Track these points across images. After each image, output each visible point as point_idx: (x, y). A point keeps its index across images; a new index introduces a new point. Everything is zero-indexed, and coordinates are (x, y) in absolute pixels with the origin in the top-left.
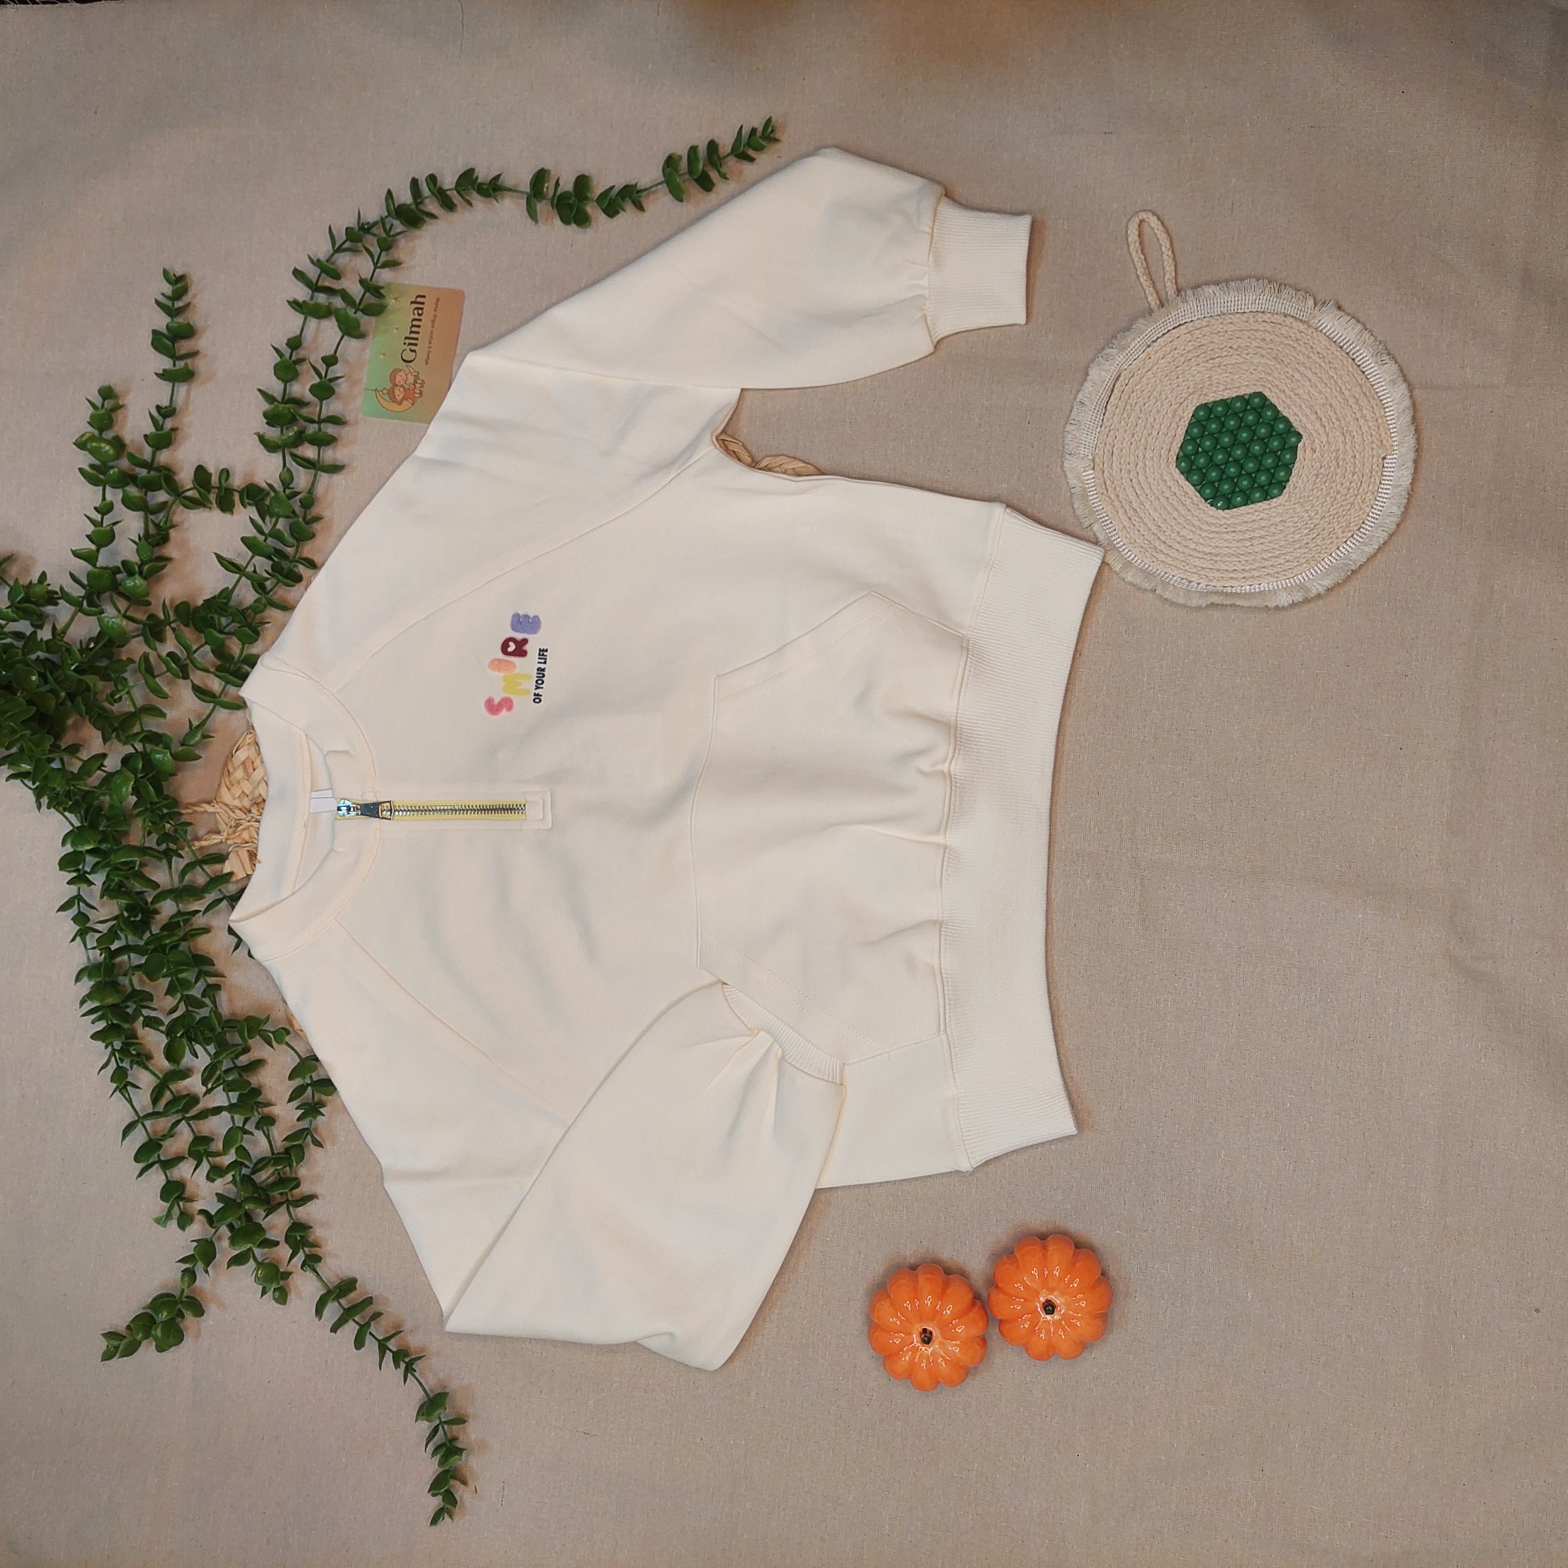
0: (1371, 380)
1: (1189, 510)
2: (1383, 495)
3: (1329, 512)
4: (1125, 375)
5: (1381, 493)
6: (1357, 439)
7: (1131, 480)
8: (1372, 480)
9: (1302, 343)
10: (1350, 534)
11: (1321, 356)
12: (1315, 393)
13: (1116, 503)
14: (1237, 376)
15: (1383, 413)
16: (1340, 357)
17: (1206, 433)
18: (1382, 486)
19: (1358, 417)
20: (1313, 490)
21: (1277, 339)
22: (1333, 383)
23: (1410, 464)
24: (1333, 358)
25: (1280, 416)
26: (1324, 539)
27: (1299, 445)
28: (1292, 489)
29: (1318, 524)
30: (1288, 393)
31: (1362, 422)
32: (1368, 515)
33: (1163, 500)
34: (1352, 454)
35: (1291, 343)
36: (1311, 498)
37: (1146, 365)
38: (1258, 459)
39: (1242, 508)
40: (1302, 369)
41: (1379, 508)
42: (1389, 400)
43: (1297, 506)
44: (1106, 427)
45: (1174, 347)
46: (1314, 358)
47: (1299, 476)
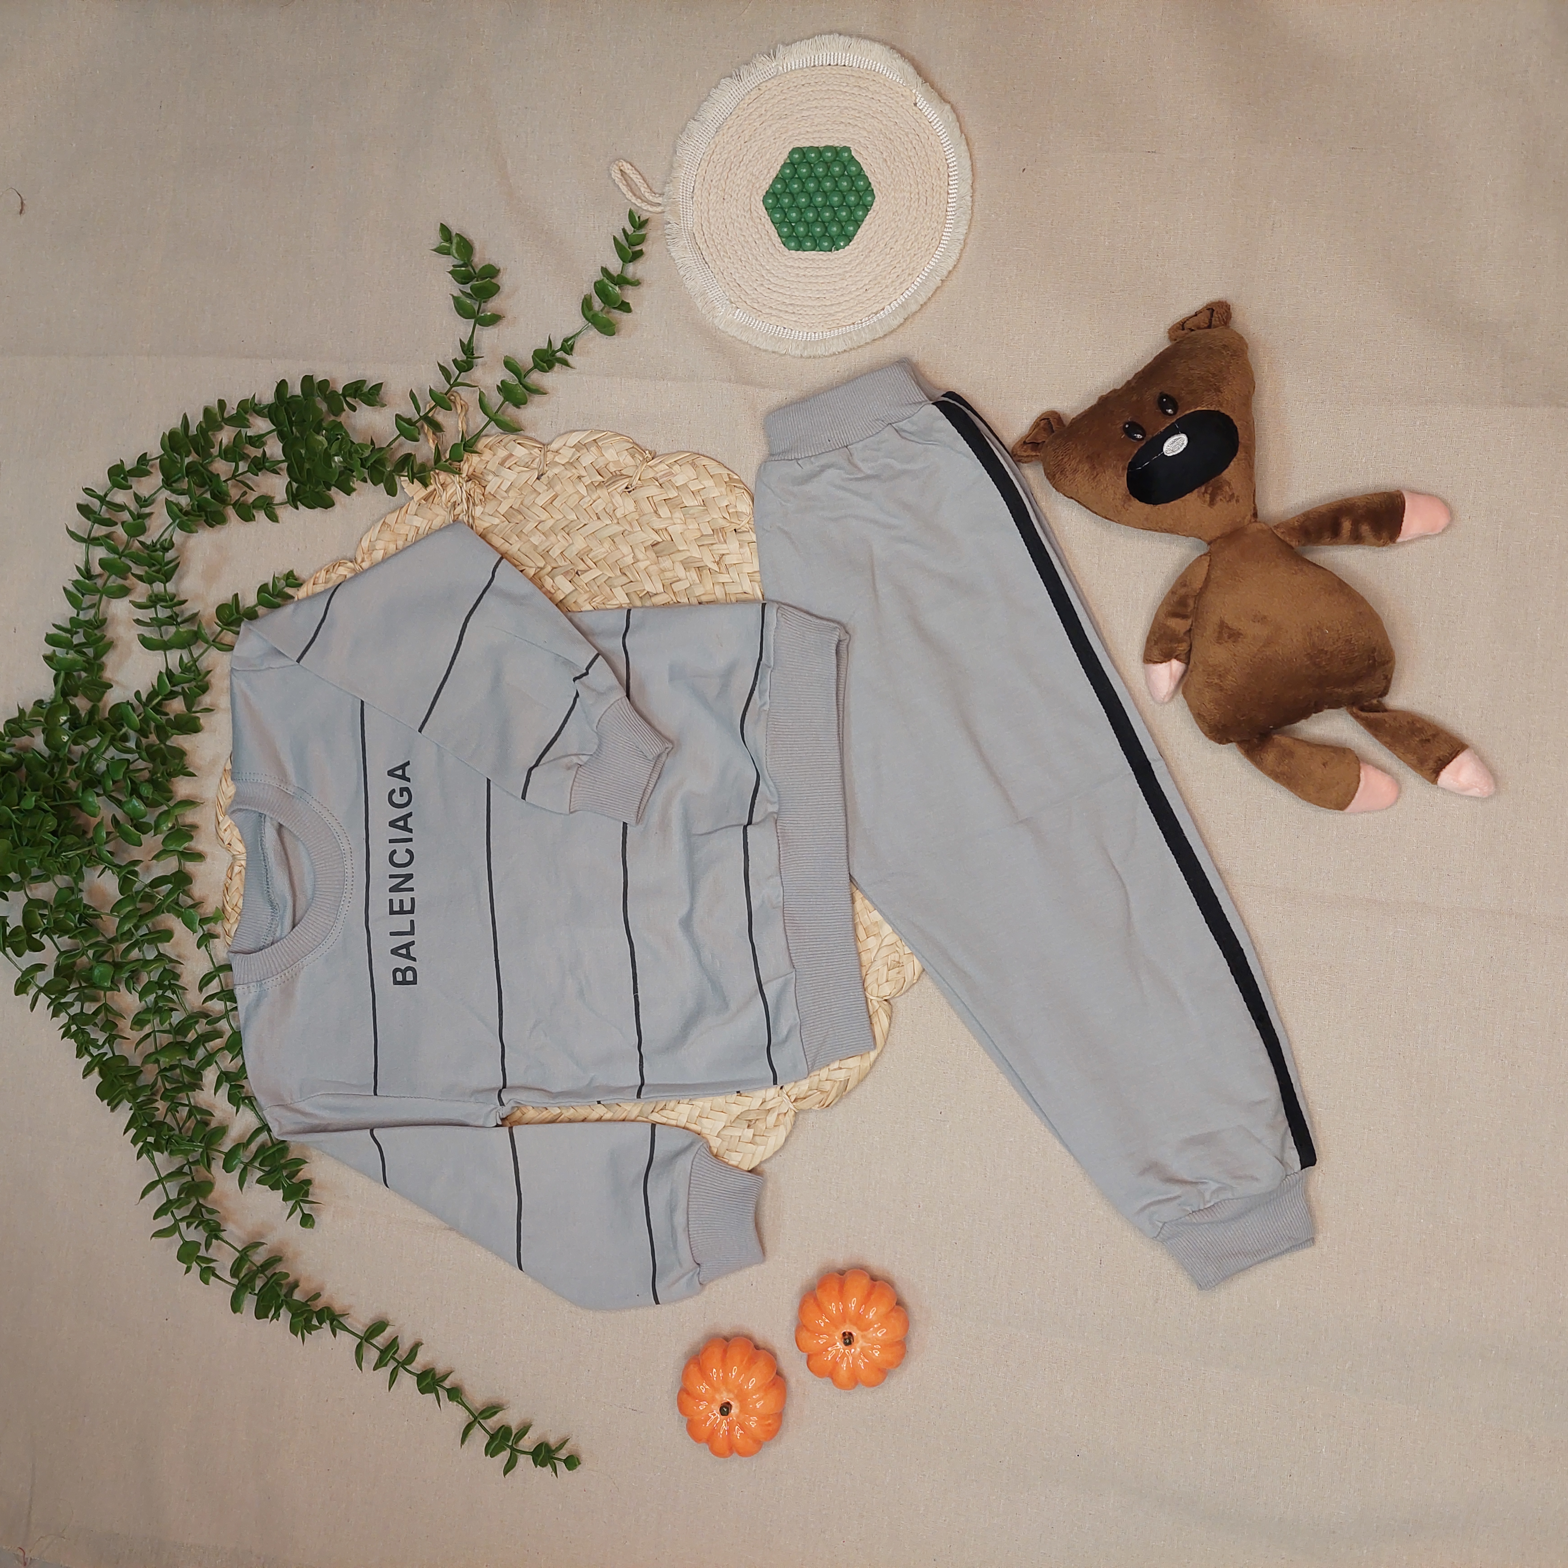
1: (827, 269)
5: (937, 128)
6: (886, 110)
7: (769, 288)
12: (828, 112)
13: (774, 312)
14: (769, 155)
15: (884, 77)
17: (786, 210)
18: (933, 124)
19: (871, 96)
20: (892, 172)
22: (833, 92)
25: (821, 149)
27: (853, 153)
30: (811, 130)
31: (877, 97)
33: (805, 280)
34: (893, 124)
36: (897, 180)
38: (836, 190)
39: (859, 231)
40: (803, 106)
47: (874, 173)
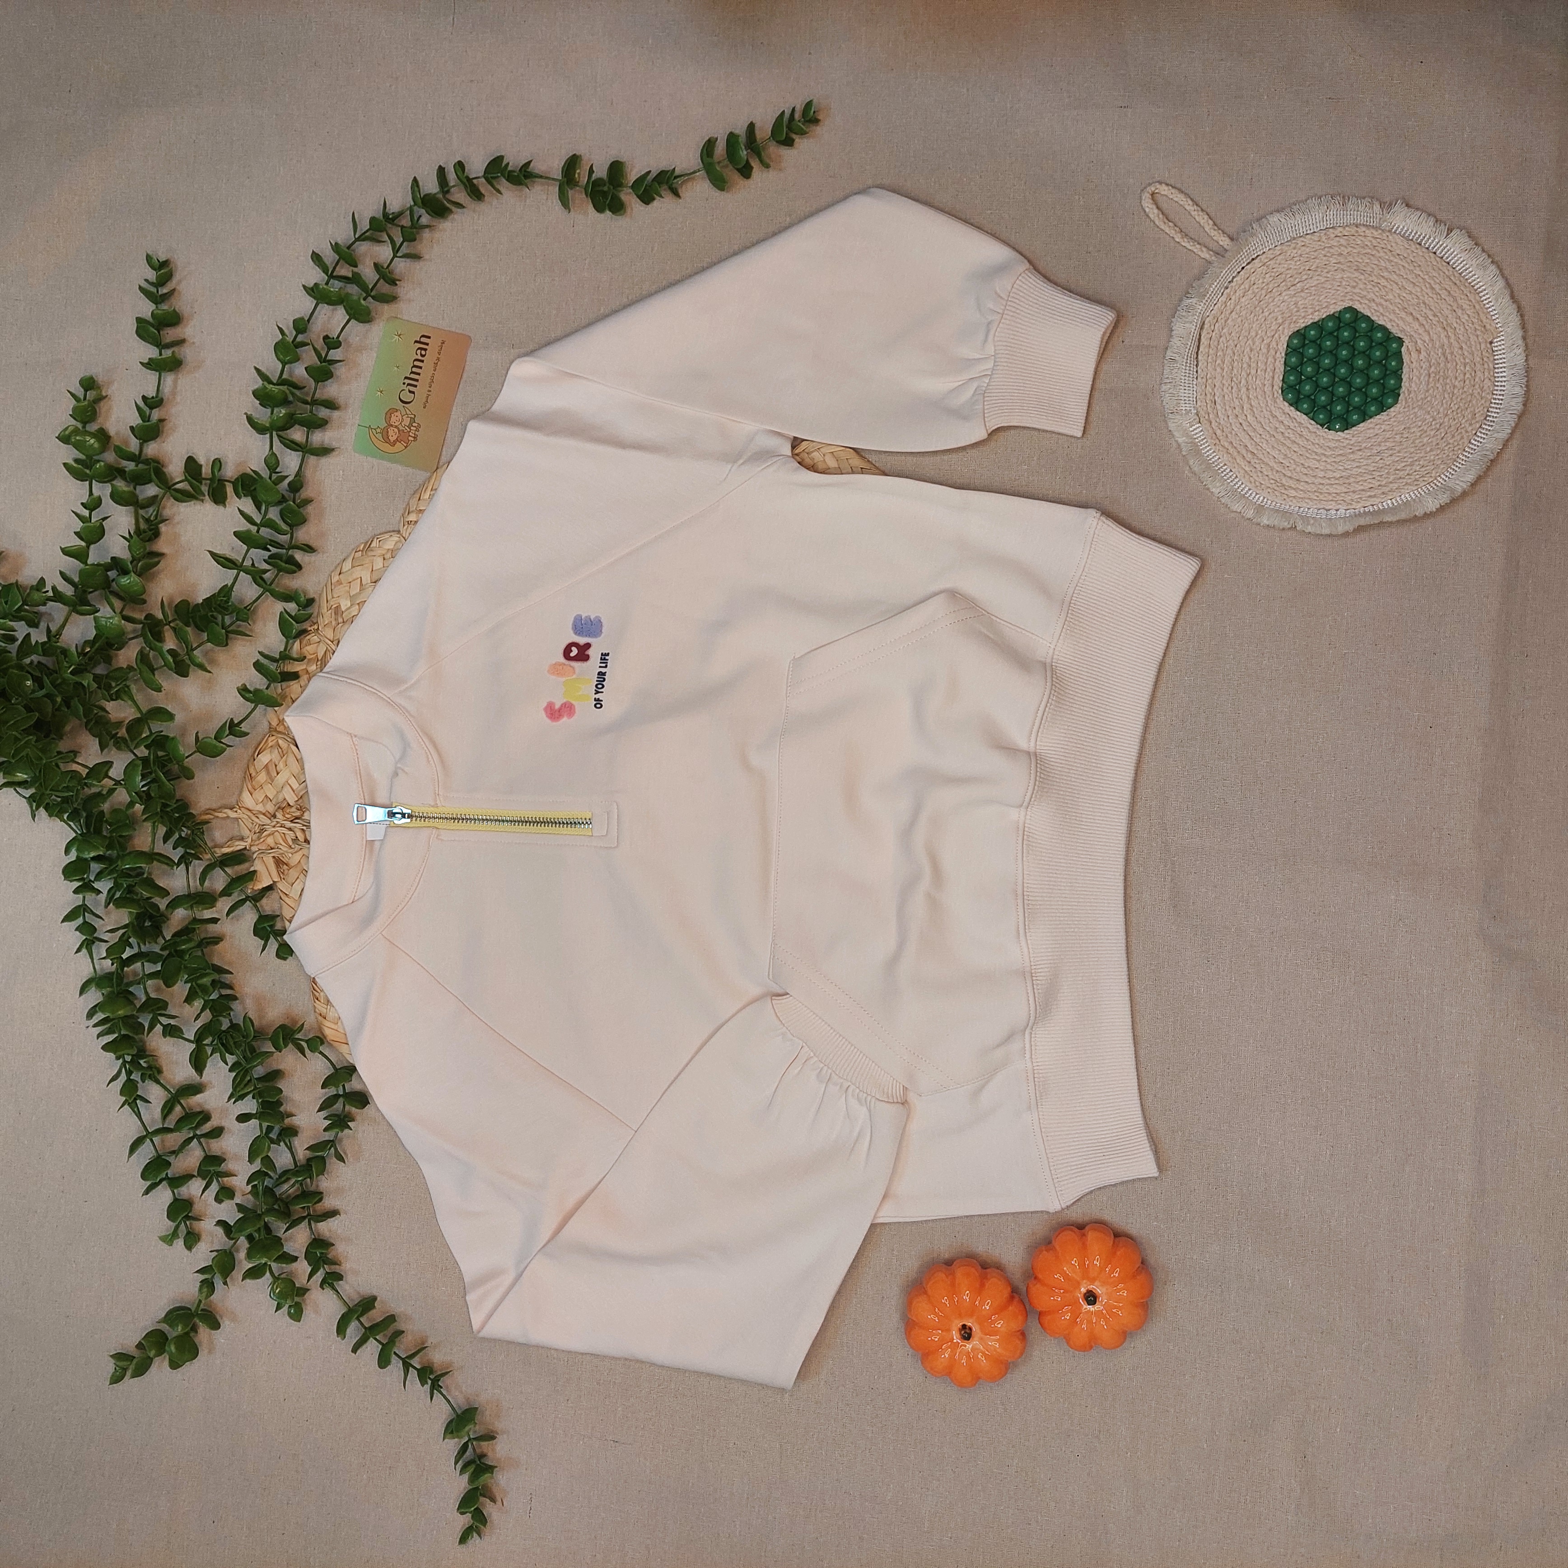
0: (1457, 269)
1: (1308, 440)
2: (1500, 379)
3: (1451, 407)
4: (1209, 322)
5: (1498, 377)
6: (1461, 330)
7: (1241, 424)
8: (1486, 366)
9: (1379, 249)
10: (1478, 426)
11: (1402, 257)
12: (1405, 295)
13: (1231, 450)
14: (1323, 297)
15: (1478, 298)
16: (1421, 254)
17: (1305, 359)
18: (1497, 370)
19: (1454, 308)
20: (1428, 391)
21: (1355, 251)
22: (1421, 280)
23: (1520, 342)
24: (1414, 257)
25: (1375, 325)
26: (1453, 436)
27: (1403, 350)
28: (1407, 395)
29: (1444, 422)
30: (1377, 300)
31: (1459, 312)
32: (1491, 403)
33: (1280, 437)
34: (1459, 346)
35: (1370, 251)
36: (1429, 399)
37: (1228, 308)
38: (1364, 372)
39: (1362, 425)
40: (1386, 274)
41: (1500, 393)
42: (1481, 284)
43: (1416, 410)
44: (1202, 378)
45: (1252, 283)
46: (1395, 260)
47: (1410, 380)
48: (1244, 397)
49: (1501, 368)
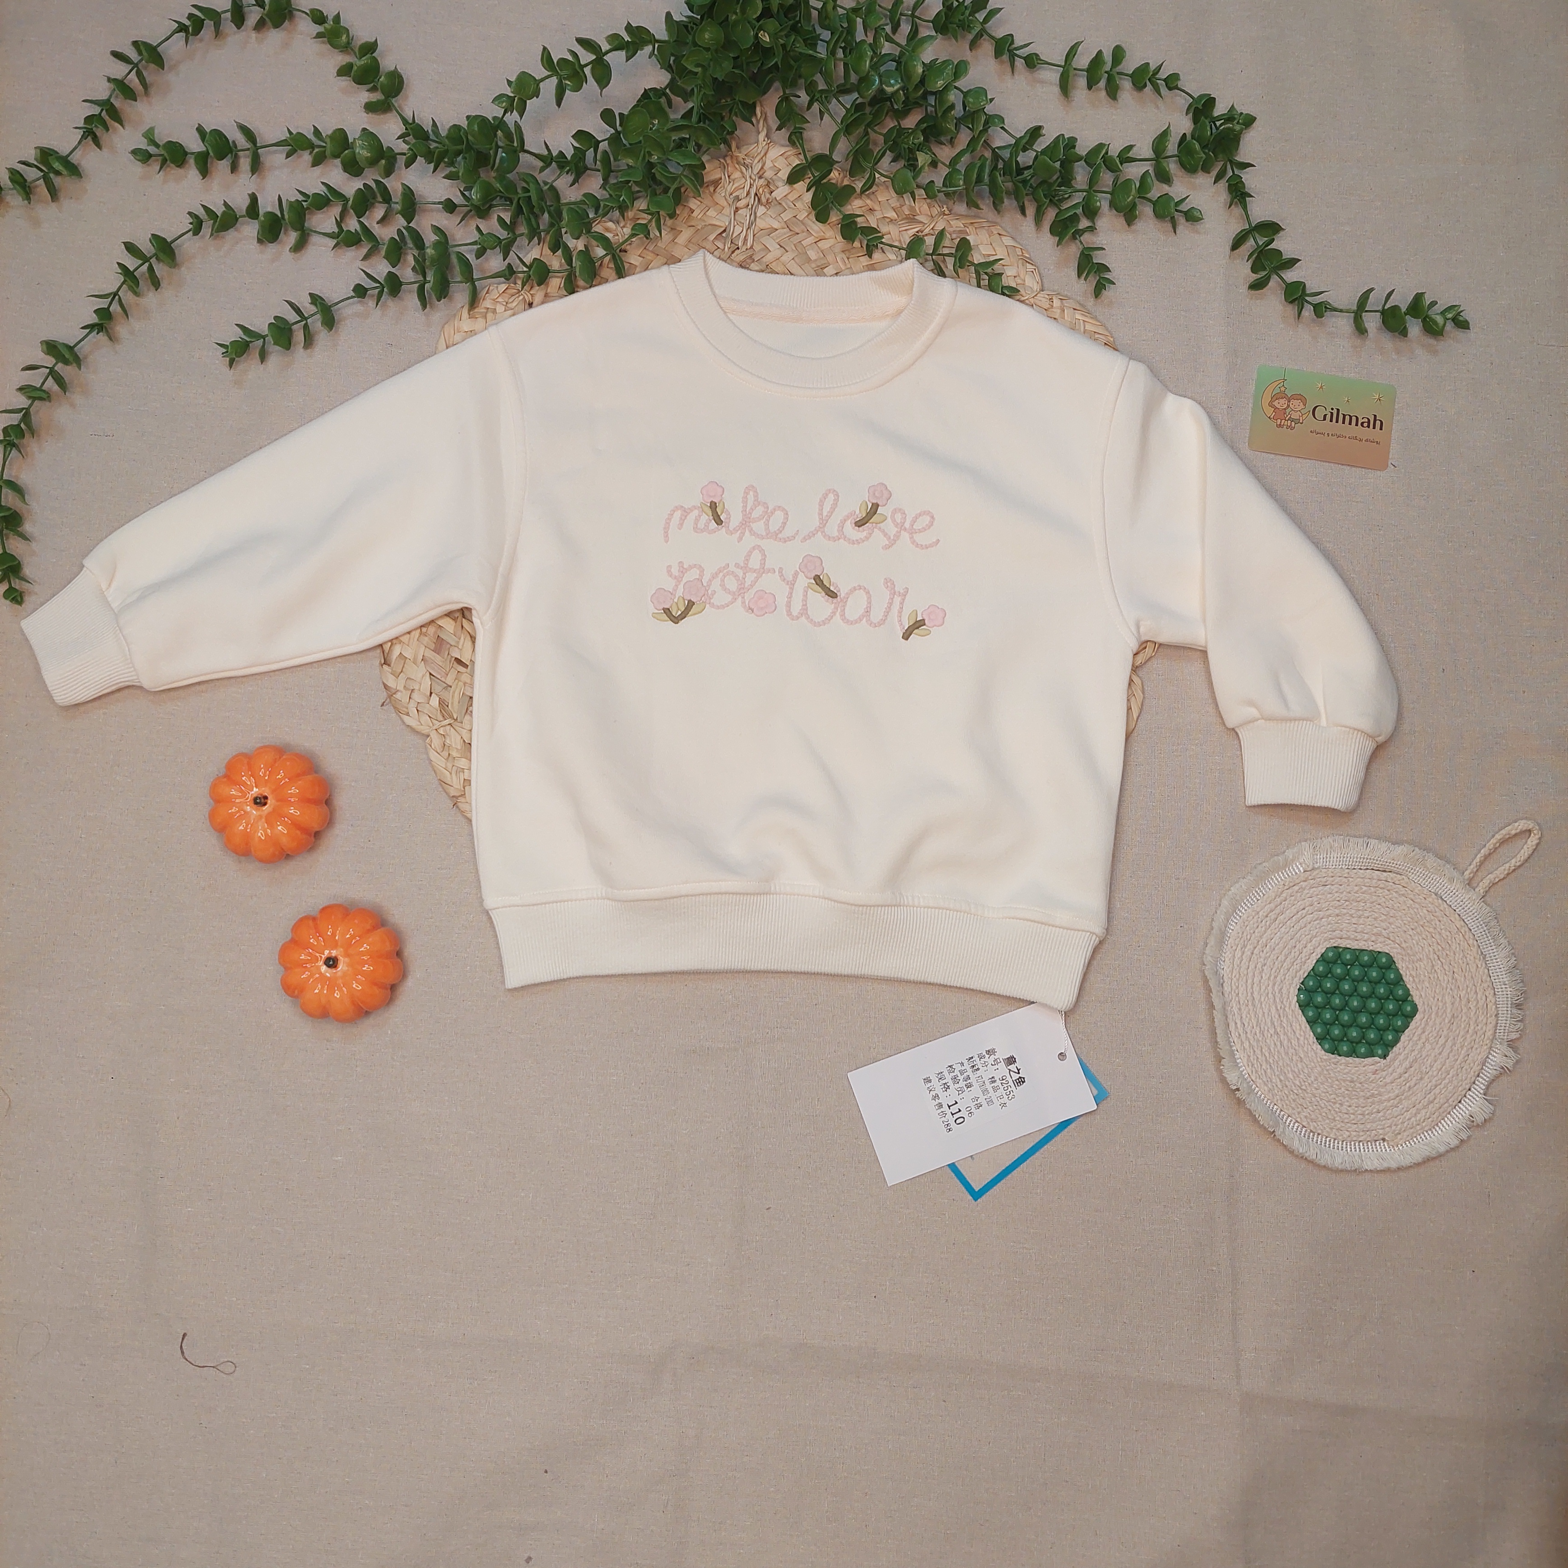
0: (1455, 1111)
1: (1289, 970)
2: (1349, 1146)
3: (1321, 1099)
4: (1402, 880)
5: (1351, 1145)
6: (1396, 1111)
7: (1304, 909)
8: (1361, 1133)
9: (1474, 1037)
10: (1304, 1124)
11: (1466, 1058)
12: (1429, 1061)
13: (1278, 900)
16: (1469, 1076)
18: (1357, 1144)
20: (1337, 1080)
21: (1472, 1014)
22: (1443, 1076)
23: (1386, 1165)
24: (1466, 1070)
25: (1400, 1033)
26: (1294, 1101)
27: (1377, 1059)
28: (1333, 1060)
29: (1307, 1093)
30: (1424, 1036)
31: (1414, 1110)
32: (1327, 1137)
34: (1380, 1109)
35: (1472, 1028)
37: (1417, 897)
39: (1304, 1019)
41: (1336, 1145)
42: (1440, 1132)
43: (1319, 1068)
44: (1348, 873)
46: (1463, 1052)
47: (1347, 1065)
48: (1330, 912)
49: (1360, 1148)
